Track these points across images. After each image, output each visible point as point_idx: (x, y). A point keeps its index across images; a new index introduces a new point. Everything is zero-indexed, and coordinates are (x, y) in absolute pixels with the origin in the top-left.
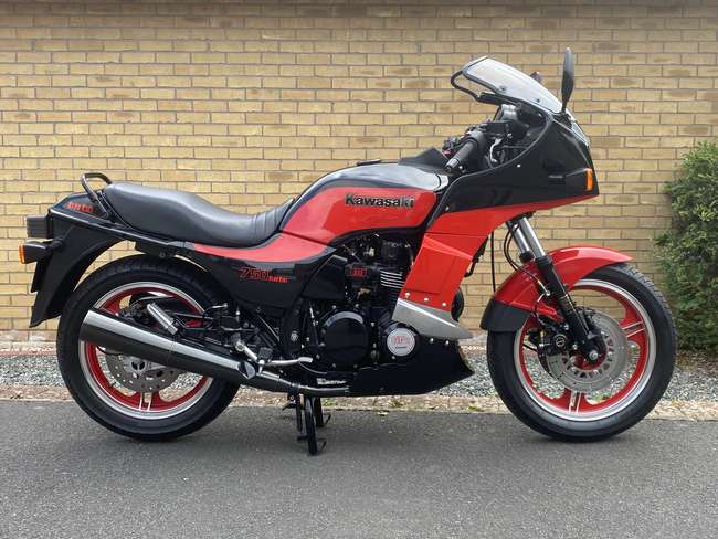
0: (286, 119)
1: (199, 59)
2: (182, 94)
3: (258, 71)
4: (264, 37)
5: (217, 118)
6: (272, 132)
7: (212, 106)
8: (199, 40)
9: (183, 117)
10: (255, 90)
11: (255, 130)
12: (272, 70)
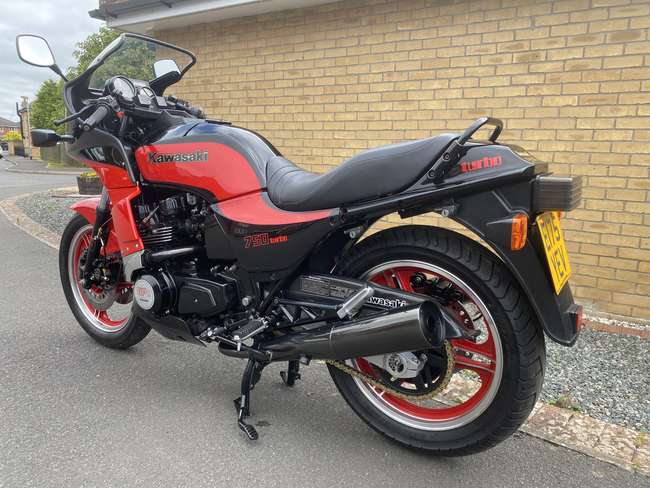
0: (412, 96)
1: (352, 52)
2: (340, 81)
3: (393, 58)
4: (399, 28)
5: (363, 98)
6: (400, 108)
7: (359, 88)
8: (353, 36)
9: (340, 98)
10: (390, 73)
11: (387, 106)
12: (403, 56)
